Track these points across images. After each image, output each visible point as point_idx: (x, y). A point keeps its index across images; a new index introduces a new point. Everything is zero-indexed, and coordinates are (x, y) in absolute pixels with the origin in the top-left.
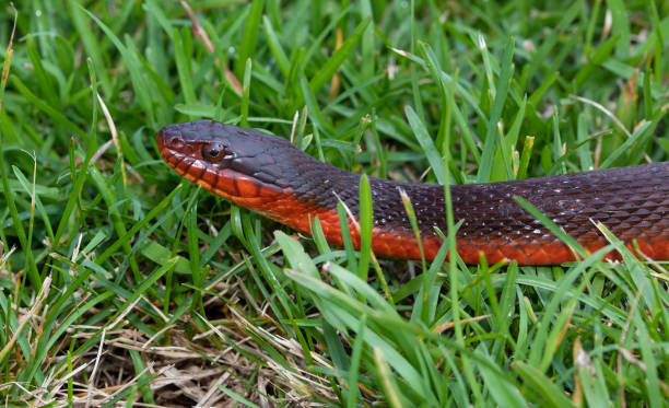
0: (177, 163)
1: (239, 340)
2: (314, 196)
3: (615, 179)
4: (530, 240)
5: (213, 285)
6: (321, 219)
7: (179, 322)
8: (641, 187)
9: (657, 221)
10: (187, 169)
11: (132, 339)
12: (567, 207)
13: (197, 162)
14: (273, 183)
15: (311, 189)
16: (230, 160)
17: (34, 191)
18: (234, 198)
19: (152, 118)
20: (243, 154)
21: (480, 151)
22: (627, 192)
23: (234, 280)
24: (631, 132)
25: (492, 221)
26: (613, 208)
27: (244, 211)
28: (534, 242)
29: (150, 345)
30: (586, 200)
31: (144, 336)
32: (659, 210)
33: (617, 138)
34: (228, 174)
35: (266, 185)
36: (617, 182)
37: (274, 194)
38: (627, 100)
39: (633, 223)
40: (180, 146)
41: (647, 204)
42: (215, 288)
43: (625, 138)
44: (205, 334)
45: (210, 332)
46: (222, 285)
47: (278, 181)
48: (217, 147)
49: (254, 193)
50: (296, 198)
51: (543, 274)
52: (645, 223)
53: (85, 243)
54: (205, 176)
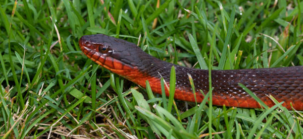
0: (88, 53)
1: (109, 133)
2: (147, 71)
3: (280, 72)
4: (241, 96)
5: (100, 108)
6: (149, 81)
7: (84, 124)
8: (291, 77)
9: (298, 93)
10: (92, 55)
11: (62, 130)
12: (258, 83)
13: (97, 53)
14: (130, 64)
15: (146, 68)
16: (111, 53)
17: (23, 62)
18: (112, 69)
19: (75, 32)
20: (116, 50)
21: (220, 56)
22: (285, 78)
23: (109, 107)
24: (286, 51)
25: (224, 87)
26: (279, 85)
27: (116, 76)
28: (243, 97)
29: (71, 134)
30: (267, 81)
31: (67, 129)
32: (299, 88)
33: (279, 53)
34: (110, 59)
35: (126, 65)
36: (281, 74)
37: (129, 69)
38: (284, 36)
39: (287, 93)
40: (89, 45)
41: (293, 85)
42: (100, 110)
43: (283, 53)
44: (95, 131)
45: (97, 130)
46: (103, 109)
47: (132, 63)
48: (105, 47)
49: (121, 68)
50: (139, 71)
51: (245, 112)
52: (292, 93)
53: (45, 87)
54: (100, 59)
